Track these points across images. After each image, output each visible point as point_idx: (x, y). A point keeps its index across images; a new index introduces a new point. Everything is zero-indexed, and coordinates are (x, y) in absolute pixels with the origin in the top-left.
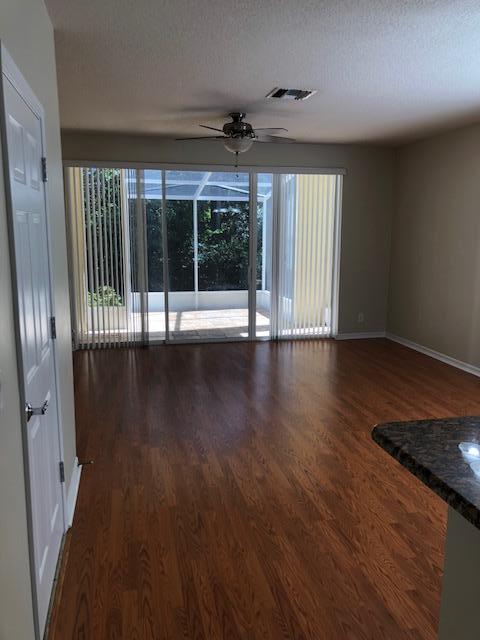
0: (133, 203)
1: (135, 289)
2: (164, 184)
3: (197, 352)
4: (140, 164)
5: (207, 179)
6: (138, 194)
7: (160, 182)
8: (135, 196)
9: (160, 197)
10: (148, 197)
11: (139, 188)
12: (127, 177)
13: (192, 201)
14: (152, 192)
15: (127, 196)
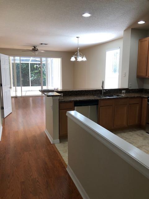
0: (13, 64)
1: (14, 86)
2: (20, 59)
3: (31, 99)
4: (14, 55)
5: (31, 58)
6: (14, 61)
7: (19, 58)
8: (13, 62)
9: (19, 62)
10: (16, 62)
11: (14, 60)
12: (11, 58)
13: (29, 63)
14: (17, 61)
15: (12, 62)
